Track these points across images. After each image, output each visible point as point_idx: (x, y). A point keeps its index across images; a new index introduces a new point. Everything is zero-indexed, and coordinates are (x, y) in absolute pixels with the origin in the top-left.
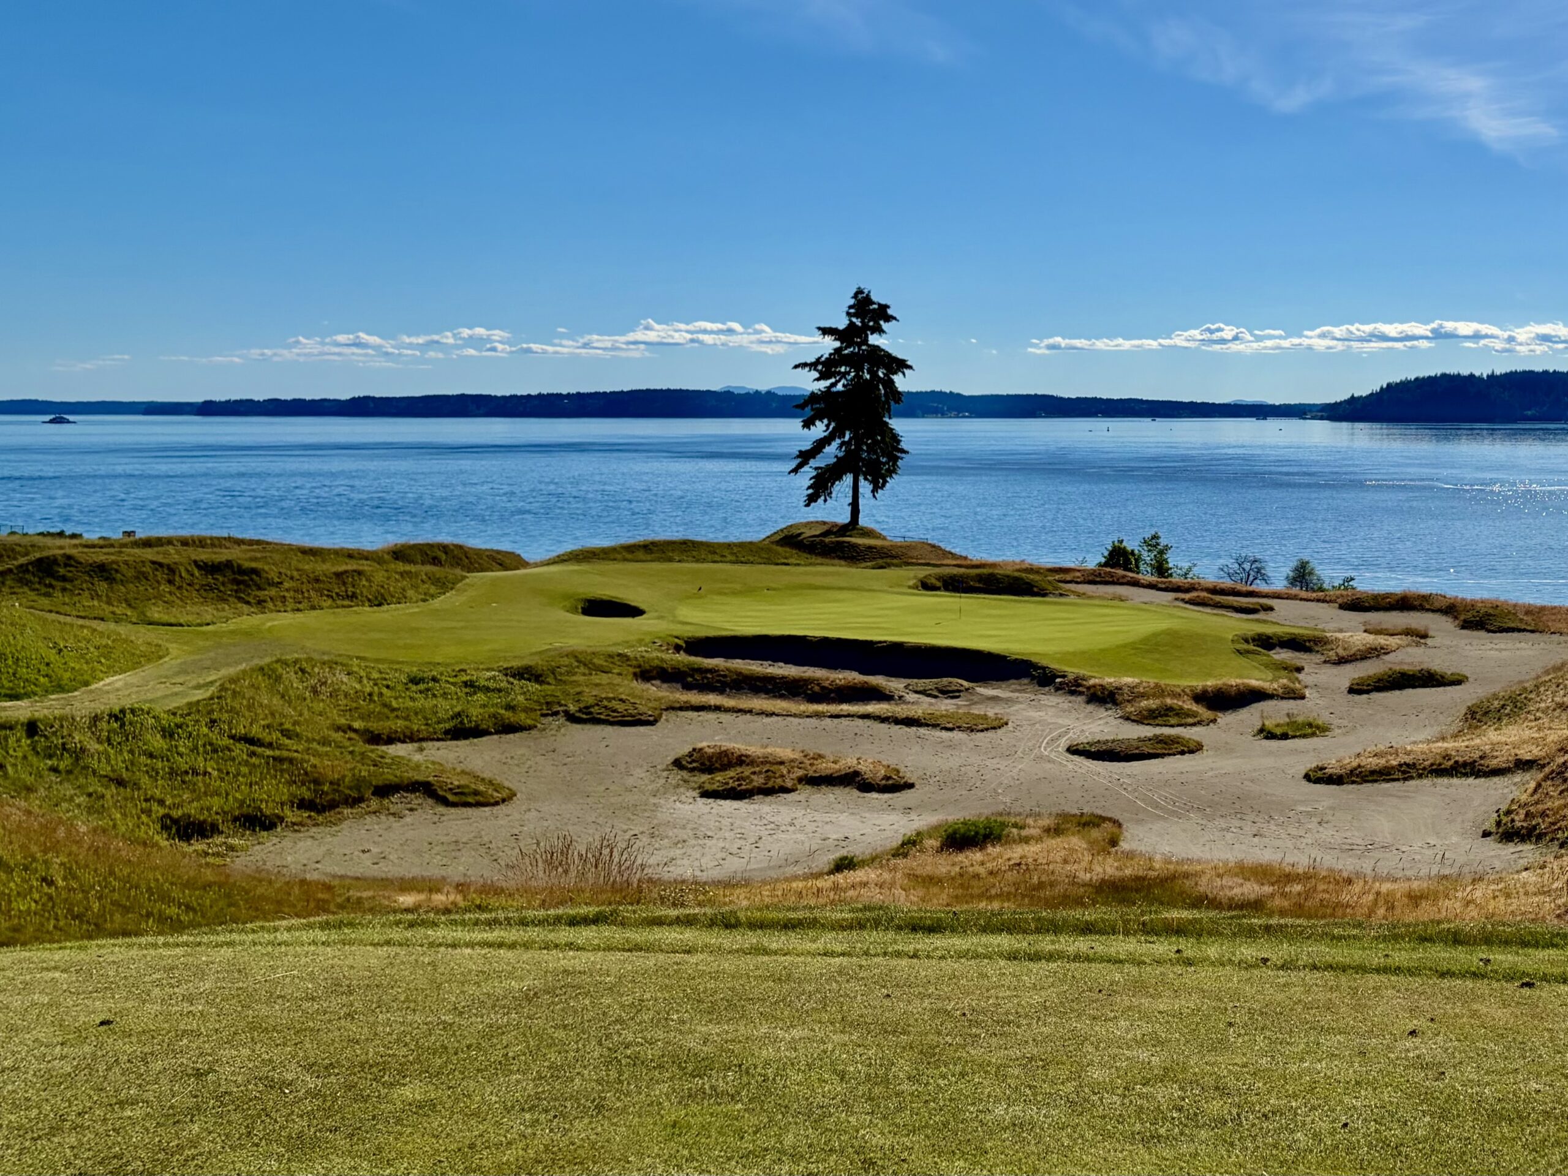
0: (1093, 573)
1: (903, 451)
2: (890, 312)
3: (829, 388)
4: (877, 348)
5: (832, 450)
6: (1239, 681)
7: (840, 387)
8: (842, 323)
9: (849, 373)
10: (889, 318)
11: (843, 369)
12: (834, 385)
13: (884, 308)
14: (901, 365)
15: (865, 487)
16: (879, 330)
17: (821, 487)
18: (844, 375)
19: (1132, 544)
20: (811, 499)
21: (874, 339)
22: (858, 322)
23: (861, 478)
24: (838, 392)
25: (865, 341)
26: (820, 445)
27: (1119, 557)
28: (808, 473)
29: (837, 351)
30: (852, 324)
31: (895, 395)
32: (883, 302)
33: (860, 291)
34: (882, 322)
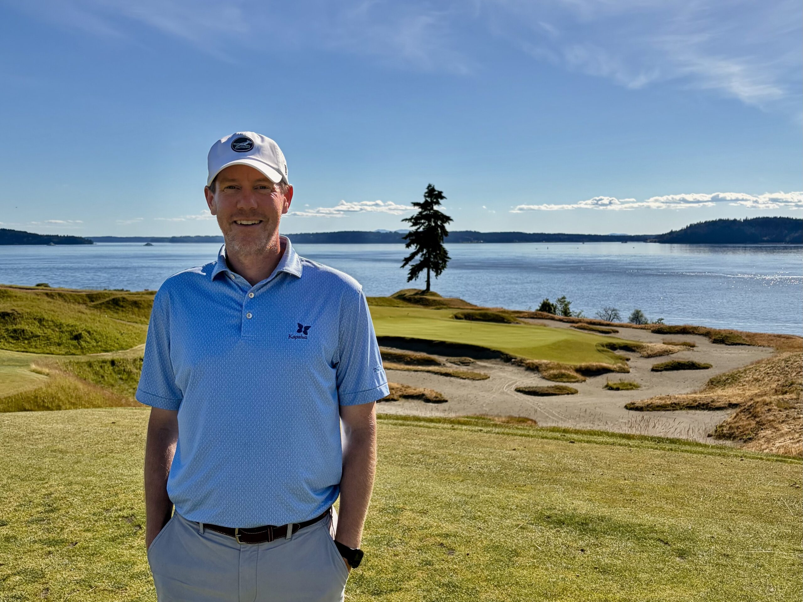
0: (533, 313)
1: (448, 258)
2: (443, 195)
3: (417, 230)
4: (437, 212)
5: (418, 258)
6: (597, 364)
7: (421, 229)
8: (422, 200)
9: (425, 223)
10: (442, 198)
11: (423, 221)
12: (419, 228)
13: (440, 193)
14: (447, 219)
15: (433, 274)
16: (438, 203)
17: (414, 273)
18: (423, 224)
19: (552, 301)
20: (410, 279)
21: (436, 208)
22: (429, 200)
23: (431, 270)
24: (421, 232)
25: (432, 209)
26: (413, 255)
27: (546, 307)
28: (408, 267)
29: (420, 213)
30: (426, 201)
31: (445, 233)
32: (440, 190)
33: (430, 186)
34: (439, 200)
